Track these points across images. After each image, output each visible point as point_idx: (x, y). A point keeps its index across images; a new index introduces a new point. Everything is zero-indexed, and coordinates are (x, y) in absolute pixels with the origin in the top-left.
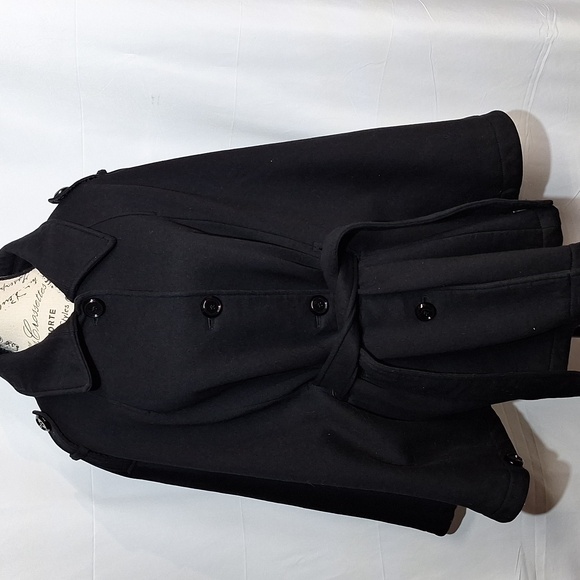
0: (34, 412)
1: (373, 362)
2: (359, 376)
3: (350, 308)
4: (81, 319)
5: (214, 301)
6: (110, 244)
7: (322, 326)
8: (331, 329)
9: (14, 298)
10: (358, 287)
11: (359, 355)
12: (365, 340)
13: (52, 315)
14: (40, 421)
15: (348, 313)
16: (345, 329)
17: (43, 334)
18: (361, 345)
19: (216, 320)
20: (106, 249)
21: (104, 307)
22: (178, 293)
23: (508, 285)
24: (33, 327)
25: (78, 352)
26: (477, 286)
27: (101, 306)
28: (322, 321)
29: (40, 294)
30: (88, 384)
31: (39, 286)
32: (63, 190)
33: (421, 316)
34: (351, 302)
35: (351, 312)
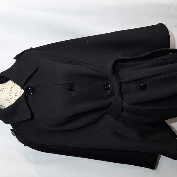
0: (11, 130)
1: (127, 105)
2: (122, 110)
3: (118, 86)
4: (26, 94)
5: (72, 85)
6: (35, 69)
7: (108, 94)
8: (112, 95)
9: (3, 90)
10: (120, 80)
11: (122, 103)
12: (123, 98)
13: (16, 95)
14: (13, 133)
15: (117, 89)
16: (117, 94)
17: (13, 101)
18: (123, 99)
19: (73, 92)
20: (34, 71)
21: (34, 90)
22: (60, 83)
23: (171, 75)
24: (10, 99)
25: (26, 105)
26: (161, 76)
27: (33, 90)
28: (109, 92)
29: (12, 88)
30: (30, 116)
31: (11, 86)
32: (18, 54)
33: (142, 88)
34: (118, 84)
35: (118, 88)
